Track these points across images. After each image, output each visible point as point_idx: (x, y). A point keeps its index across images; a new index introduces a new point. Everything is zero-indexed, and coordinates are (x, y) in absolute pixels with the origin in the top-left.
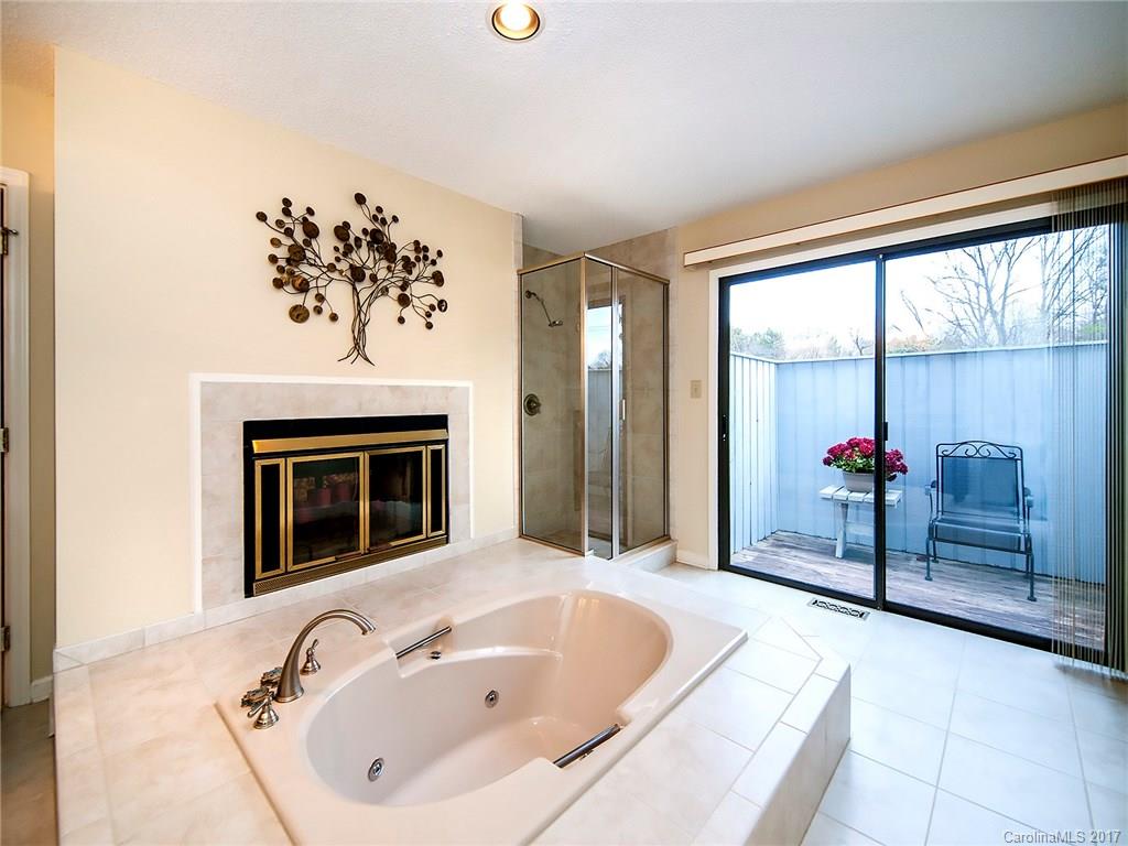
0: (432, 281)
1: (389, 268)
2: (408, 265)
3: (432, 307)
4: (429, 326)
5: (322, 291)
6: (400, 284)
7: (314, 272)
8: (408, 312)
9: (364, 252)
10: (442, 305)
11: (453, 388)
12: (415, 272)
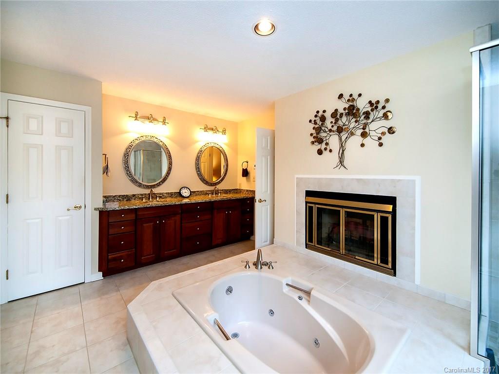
0: (383, 118)
1: (356, 122)
2: (367, 115)
3: (383, 133)
4: (381, 145)
5: (327, 141)
6: (362, 127)
7: (325, 134)
8: (367, 141)
9: (344, 119)
10: (391, 131)
11: (399, 180)
12: (371, 117)
